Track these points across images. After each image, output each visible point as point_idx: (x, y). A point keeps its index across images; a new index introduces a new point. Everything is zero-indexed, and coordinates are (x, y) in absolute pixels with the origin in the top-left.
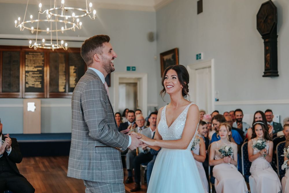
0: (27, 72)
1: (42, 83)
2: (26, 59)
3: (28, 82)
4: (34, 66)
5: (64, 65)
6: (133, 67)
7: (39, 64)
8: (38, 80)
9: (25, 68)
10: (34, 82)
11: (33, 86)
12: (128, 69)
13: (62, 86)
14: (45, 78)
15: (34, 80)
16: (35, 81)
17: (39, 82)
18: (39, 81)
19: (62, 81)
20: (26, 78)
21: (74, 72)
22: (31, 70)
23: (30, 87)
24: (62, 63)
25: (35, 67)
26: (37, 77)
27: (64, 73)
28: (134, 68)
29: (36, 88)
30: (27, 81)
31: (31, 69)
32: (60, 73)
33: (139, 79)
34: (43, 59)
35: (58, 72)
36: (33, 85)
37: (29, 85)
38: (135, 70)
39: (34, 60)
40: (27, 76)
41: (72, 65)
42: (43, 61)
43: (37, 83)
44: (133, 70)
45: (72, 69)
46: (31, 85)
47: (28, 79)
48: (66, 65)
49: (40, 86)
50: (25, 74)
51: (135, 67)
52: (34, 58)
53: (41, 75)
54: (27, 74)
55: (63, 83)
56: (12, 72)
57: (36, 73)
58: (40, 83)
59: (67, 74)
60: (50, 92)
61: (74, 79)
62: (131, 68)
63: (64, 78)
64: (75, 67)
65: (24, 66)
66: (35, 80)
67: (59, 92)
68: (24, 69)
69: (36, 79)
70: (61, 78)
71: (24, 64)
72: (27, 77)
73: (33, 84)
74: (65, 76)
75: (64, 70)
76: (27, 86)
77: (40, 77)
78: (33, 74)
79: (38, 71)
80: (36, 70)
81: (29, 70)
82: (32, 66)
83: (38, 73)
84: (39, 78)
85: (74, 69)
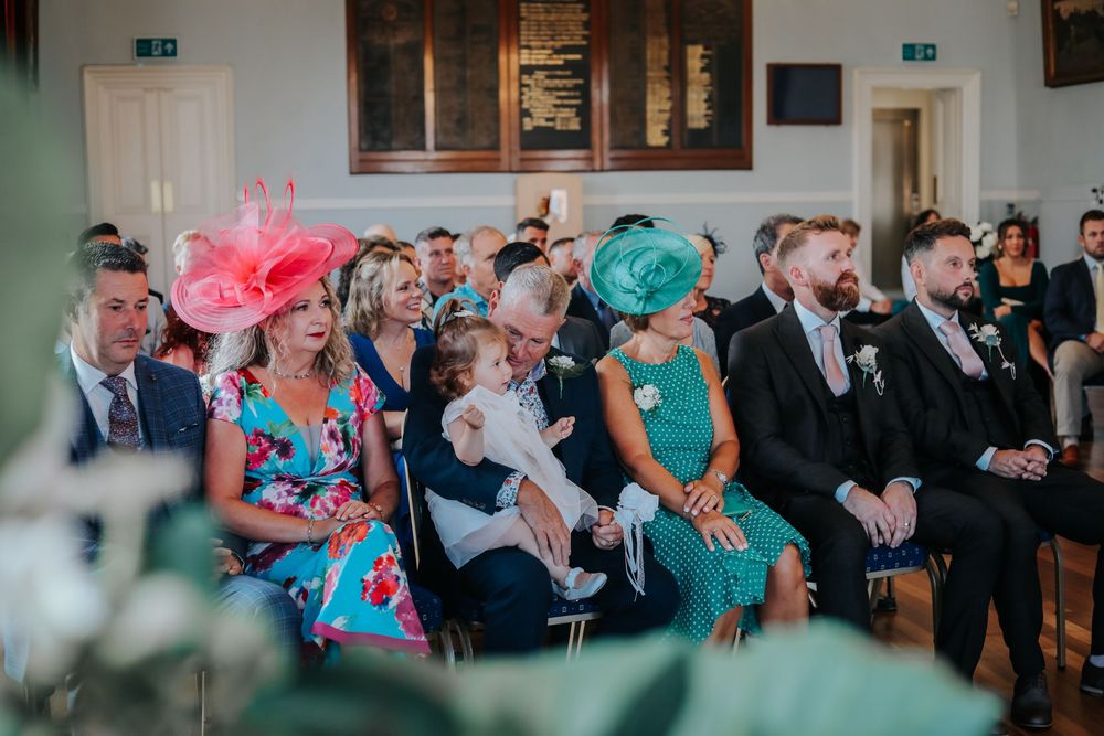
0: (527, 70)
1: (584, 111)
2: (523, 19)
3: (532, 110)
4: (552, 48)
5: (665, 40)
6: (927, 46)
7: (572, 37)
8: (566, 102)
9: (519, 54)
10: (553, 110)
11: (550, 124)
12: (910, 52)
13: (659, 122)
14: (595, 93)
15: (551, 100)
16: (556, 106)
17: (574, 110)
18: (571, 106)
19: (657, 106)
20: (521, 94)
21: (703, 70)
22: (541, 63)
23: (537, 129)
24: (657, 34)
25: (557, 51)
26: (565, 89)
27: (665, 74)
28: (930, 51)
29: (561, 132)
30: (525, 106)
31: (540, 57)
32: (650, 74)
33: (944, 93)
34: (585, 17)
35: (642, 70)
36: (548, 120)
37: (535, 123)
38: (934, 58)
39: (551, 25)
40: (528, 86)
41: (694, 42)
42: (586, 25)
43: (566, 113)
44: (926, 58)
45: (695, 56)
46: (543, 123)
47: (530, 98)
48: (671, 43)
49: (575, 125)
50: (520, 79)
51: (933, 47)
52: (553, 17)
53: (580, 81)
54: (526, 79)
55: (661, 111)
56: (469, 73)
57: (559, 73)
58: (578, 115)
59: (677, 75)
60: (613, 148)
61: (705, 96)
62: (917, 48)
63: (666, 93)
64: (706, 48)
65: (514, 49)
66: (559, 102)
67: (645, 146)
68: (514, 57)
69: (559, 98)
70: (654, 94)
71: (514, 39)
72: (525, 90)
73: (551, 115)
74: (666, 82)
75: (665, 62)
76: (528, 125)
77: (576, 87)
78: (548, 77)
79: (568, 65)
80: (559, 60)
81: (534, 63)
82: (544, 48)
83: (568, 73)
84: (572, 94)
85: (703, 57)
